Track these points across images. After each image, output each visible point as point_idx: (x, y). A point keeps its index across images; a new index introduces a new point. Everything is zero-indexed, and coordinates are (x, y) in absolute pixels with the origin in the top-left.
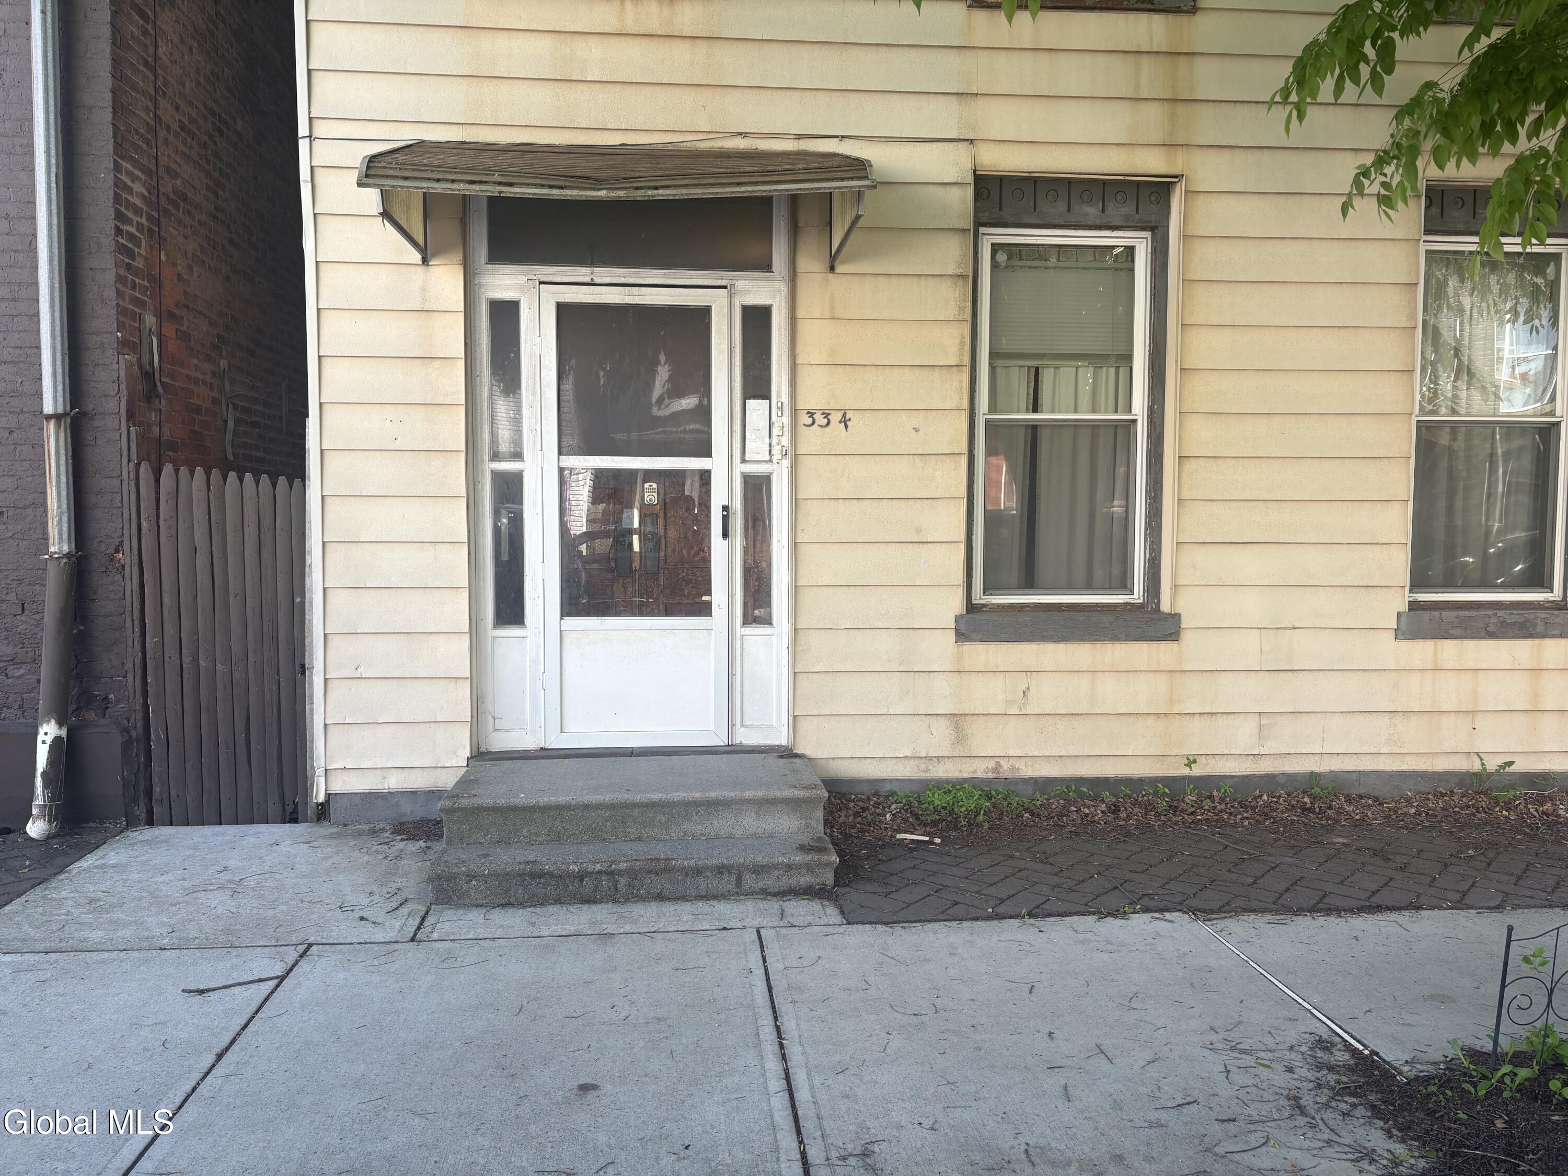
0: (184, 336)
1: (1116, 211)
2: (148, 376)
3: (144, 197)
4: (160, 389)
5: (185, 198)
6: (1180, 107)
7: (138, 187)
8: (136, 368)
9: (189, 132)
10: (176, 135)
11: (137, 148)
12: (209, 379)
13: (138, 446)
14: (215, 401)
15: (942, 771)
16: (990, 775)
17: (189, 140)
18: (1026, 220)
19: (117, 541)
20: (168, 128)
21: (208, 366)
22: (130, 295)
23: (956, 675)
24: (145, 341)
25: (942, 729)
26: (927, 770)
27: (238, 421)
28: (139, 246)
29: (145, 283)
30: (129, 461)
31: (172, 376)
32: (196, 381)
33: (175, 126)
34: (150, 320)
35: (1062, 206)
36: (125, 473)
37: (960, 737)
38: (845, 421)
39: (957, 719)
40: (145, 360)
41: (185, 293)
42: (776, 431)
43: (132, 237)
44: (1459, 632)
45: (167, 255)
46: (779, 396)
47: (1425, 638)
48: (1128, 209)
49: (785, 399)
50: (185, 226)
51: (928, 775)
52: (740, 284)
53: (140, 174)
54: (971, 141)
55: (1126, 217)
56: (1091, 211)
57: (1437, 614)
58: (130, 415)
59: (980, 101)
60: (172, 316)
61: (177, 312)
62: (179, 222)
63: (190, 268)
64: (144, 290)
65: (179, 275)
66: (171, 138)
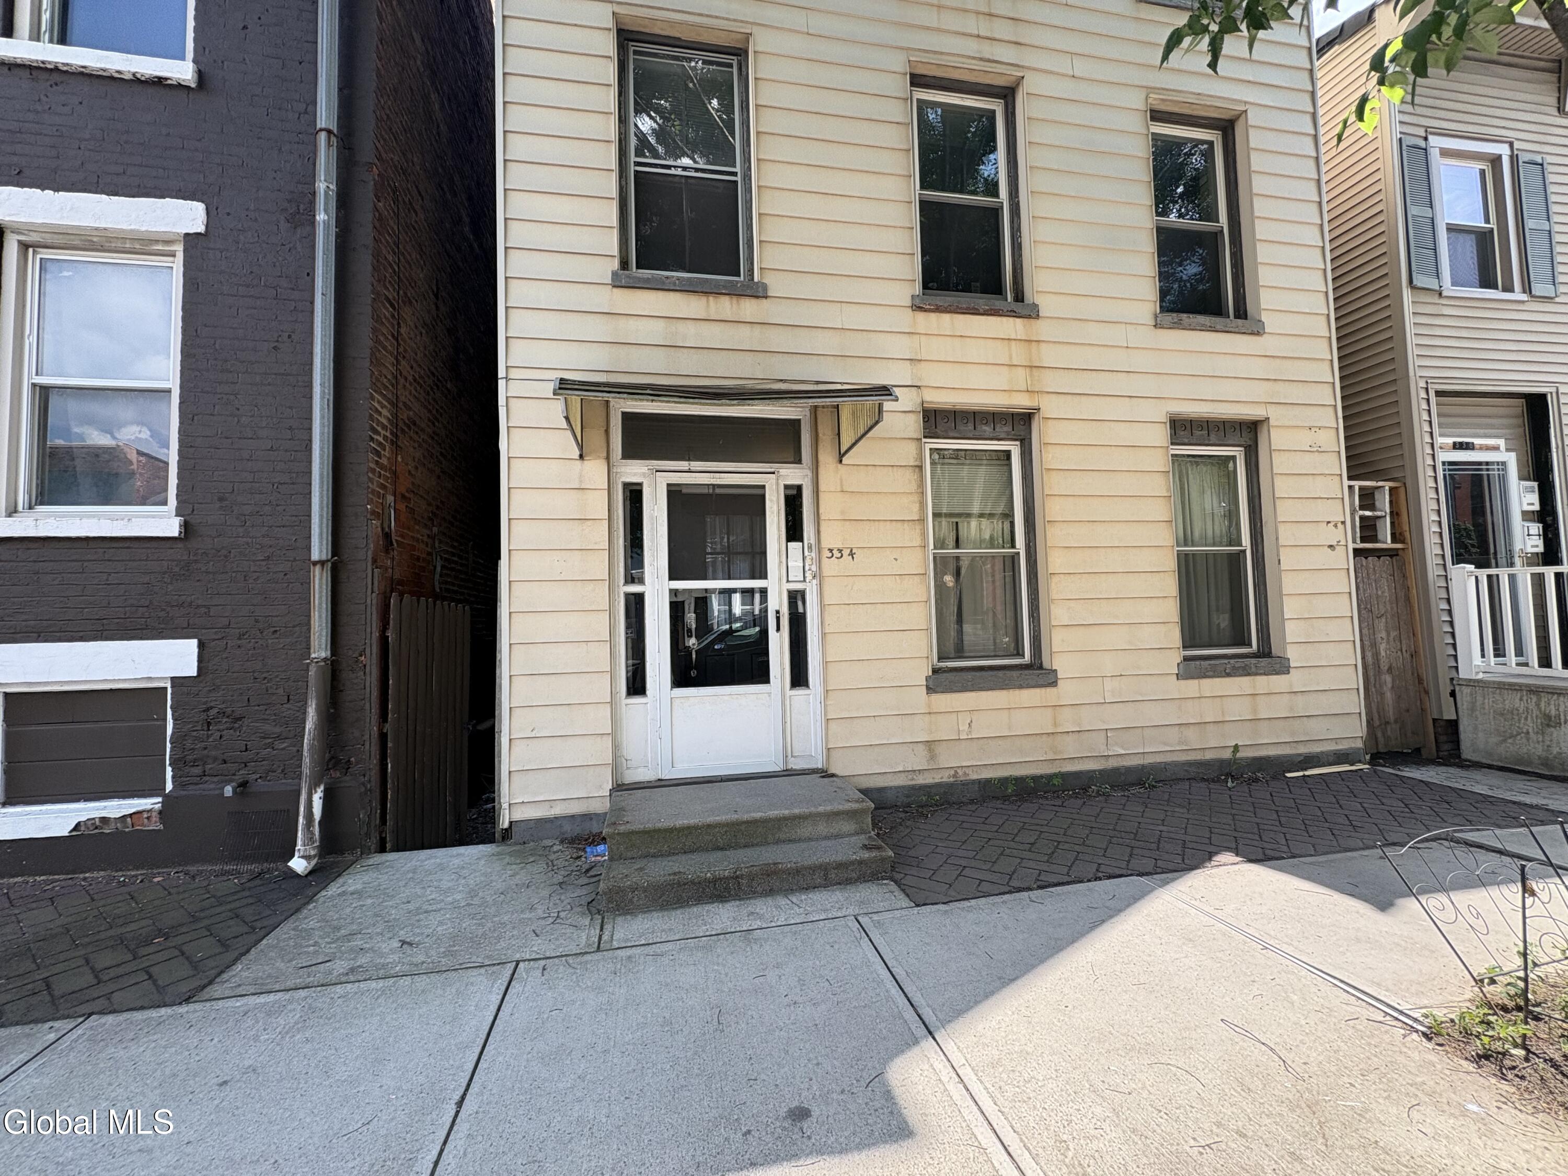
0: (412, 511)
1: (1002, 429)
2: (387, 536)
3: (389, 419)
4: (395, 545)
5: (415, 424)
6: (1034, 370)
7: (385, 412)
8: (379, 529)
9: (418, 383)
10: (411, 384)
11: (386, 388)
12: (425, 539)
13: (379, 582)
14: (430, 554)
15: (921, 780)
16: (952, 779)
17: (418, 388)
18: (951, 434)
19: (362, 648)
20: (406, 379)
21: (427, 532)
22: (378, 482)
23: (927, 716)
24: (386, 512)
25: (921, 750)
26: (913, 779)
27: (443, 567)
28: (384, 450)
29: (388, 474)
30: (372, 592)
31: (402, 536)
32: (418, 540)
33: (410, 378)
34: (390, 499)
35: (970, 426)
36: (369, 601)
37: (932, 757)
38: (852, 554)
39: (930, 745)
40: (386, 526)
41: (413, 484)
42: (808, 562)
43: (380, 444)
44: (1211, 673)
45: (402, 458)
46: (809, 540)
47: (1193, 678)
48: (1008, 428)
49: (813, 541)
50: (414, 441)
51: (913, 783)
52: (783, 472)
53: (386, 404)
54: (918, 387)
55: (1008, 433)
56: (988, 429)
57: (1198, 663)
58: (374, 561)
59: (923, 364)
60: (403, 496)
61: (407, 494)
62: (411, 438)
63: (416, 468)
64: (386, 478)
65: (409, 471)
66: (408, 385)
